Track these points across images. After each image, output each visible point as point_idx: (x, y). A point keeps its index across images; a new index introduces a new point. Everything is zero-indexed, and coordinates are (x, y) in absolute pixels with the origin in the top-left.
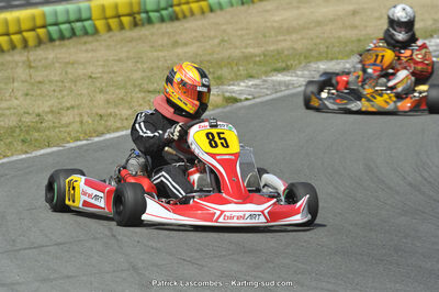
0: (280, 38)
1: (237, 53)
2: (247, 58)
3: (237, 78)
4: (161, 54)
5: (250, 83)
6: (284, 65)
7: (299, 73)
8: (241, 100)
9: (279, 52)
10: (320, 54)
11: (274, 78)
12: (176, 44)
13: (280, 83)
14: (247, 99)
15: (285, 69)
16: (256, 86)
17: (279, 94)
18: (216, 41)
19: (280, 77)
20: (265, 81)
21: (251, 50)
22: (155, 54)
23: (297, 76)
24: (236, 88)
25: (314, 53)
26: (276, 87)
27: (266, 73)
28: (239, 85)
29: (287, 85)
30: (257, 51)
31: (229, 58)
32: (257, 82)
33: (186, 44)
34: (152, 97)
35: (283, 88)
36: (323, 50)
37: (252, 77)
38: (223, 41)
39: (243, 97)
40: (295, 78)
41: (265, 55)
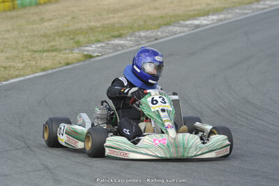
0: (111, 15)
1: (84, 26)
2: (92, 29)
3: (89, 43)
4: (35, 27)
5: (99, 45)
6: (115, 33)
7: (129, 38)
8: (94, 57)
9: (113, 25)
10: (140, 26)
11: (113, 42)
12: (42, 20)
13: (118, 45)
14: (98, 56)
15: (120, 36)
16: (102, 47)
17: (118, 53)
18: (69, 18)
19: (117, 42)
20: (108, 44)
21: (93, 24)
22: (31, 26)
23: (128, 40)
24: (89, 48)
25: (136, 25)
26: (115, 48)
27: (108, 39)
28: (91, 47)
29: (123, 46)
30: (98, 24)
31: (80, 29)
32: (102, 44)
33: (50, 20)
34: (37, 55)
35: (120, 48)
36: (141, 23)
37: (99, 41)
38: (73, 18)
39: (96, 54)
40: (126, 42)
41: (104, 27)
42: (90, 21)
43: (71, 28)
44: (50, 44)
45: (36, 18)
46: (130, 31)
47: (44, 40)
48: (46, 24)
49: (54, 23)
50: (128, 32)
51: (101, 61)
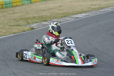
0: (42, 12)
1: (31, 16)
2: (34, 17)
3: (33, 23)
4: (11, 16)
5: (37, 24)
6: (44, 19)
7: (49, 22)
8: (35, 29)
9: (43, 16)
10: (54, 17)
11: (43, 23)
12: (14, 13)
13: (44, 24)
14: (36, 28)
15: (45, 21)
17: (45, 27)
18: (25, 13)
19: (44, 23)
20: (40, 24)
21: (35, 15)
22: (9, 16)
24: (33, 25)
25: (52, 16)
27: (41, 22)
28: (34, 25)
29: (47, 25)
30: (37, 16)
31: (30, 17)
33: (17, 13)
34: (11, 27)
35: (45, 26)
36: (54, 16)
37: (37, 23)
38: (27, 13)
39: (35, 28)
40: (48, 23)
41: (39, 17)
42: (33, 14)
43: (26, 17)
44: (17, 23)
45: (11, 12)
46: (50, 19)
47: (15, 21)
48: (15, 15)
49: (19, 14)
50: (49, 19)
51: (37, 30)
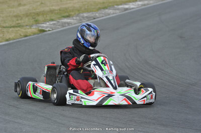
0: (68, 2)
1: (47, 9)
2: (52, 11)
3: (45, 21)
4: (12, 9)
5: (52, 23)
6: (67, 14)
7: (75, 18)
8: (46, 31)
9: (66, 9)
10: (85, 9)
11: (63, 21)
12: (20, 5)
13: (65, 23)
14: (49, 30)
15: (68, 17)
16: (54, 24)
17: (65, 28)
18: (39, 3)
19: (66, 20)
20: (58, 22)
21: (54, 8)
22: (10, 9)
23: (74, 19)
24: (44, 25)
25: (83, 8)
26: (63, 25)
27: (59, 18)
28: (46, 24)
29: (69, 24)
30: (57, 8)
31: (44, 11)
32: (54, 22)
33: (25, 5)
34: (5, 30)
35: (67, 25)
37: (52, 20)
38: (42, 3)
40: (72, 21)
41: (60, 10)
42: (52, 6)
43: (38, 10)
44: (17, 22)
45: (15, 3)
46: (77, 13)
47: (15, 19)
48: (21, 8)
49: (27, 7)
50: (75, 14)
51: (50, 34)
